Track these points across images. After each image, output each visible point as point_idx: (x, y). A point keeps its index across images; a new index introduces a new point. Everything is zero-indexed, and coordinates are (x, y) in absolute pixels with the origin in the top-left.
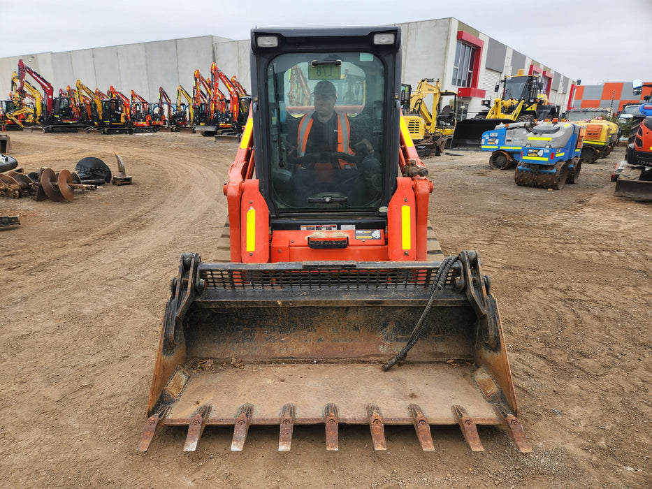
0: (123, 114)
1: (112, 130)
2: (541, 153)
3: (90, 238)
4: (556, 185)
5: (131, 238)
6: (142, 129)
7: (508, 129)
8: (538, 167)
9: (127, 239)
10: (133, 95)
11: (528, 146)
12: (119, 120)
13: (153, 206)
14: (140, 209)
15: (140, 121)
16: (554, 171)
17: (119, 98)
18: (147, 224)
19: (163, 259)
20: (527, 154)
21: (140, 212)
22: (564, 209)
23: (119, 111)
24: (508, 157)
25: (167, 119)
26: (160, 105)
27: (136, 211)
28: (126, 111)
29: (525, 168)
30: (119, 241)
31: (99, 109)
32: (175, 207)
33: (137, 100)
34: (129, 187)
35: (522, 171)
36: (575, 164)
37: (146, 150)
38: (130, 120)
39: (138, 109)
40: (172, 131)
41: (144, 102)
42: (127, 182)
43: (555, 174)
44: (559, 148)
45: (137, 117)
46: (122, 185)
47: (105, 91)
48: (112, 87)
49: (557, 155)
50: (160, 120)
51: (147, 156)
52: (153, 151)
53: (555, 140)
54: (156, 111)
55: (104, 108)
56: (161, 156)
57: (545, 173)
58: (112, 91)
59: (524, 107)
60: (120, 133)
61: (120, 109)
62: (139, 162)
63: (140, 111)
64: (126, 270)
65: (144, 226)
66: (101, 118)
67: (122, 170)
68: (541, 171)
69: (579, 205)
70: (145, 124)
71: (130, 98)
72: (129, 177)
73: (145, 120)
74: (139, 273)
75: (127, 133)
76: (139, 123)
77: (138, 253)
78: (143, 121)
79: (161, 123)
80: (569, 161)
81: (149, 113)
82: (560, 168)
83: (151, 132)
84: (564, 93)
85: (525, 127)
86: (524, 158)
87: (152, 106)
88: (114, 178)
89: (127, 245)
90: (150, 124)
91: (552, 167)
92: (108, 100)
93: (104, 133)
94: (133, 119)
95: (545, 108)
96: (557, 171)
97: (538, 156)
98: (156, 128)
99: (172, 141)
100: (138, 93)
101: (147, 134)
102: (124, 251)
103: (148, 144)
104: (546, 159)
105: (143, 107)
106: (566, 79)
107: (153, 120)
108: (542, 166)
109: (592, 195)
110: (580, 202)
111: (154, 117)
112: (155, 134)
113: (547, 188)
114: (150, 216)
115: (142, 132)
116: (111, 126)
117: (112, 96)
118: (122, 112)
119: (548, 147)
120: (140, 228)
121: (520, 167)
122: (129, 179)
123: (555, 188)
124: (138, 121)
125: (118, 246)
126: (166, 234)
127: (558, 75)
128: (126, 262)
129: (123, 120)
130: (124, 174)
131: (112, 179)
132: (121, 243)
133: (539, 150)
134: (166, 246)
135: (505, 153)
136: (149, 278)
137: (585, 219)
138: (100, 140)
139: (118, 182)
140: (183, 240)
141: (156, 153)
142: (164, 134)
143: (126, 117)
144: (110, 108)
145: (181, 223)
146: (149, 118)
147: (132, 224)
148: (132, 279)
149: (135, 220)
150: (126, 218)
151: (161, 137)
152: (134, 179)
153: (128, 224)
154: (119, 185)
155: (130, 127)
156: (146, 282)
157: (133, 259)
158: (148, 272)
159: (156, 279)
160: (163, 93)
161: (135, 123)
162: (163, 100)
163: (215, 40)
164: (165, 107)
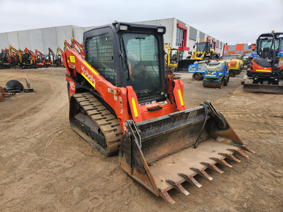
1: (26, 67)
5: (30, 117)
6: (41, 66)
8: (212, 79)
9: (29, 118)
11: (208, 70)
13: (42, 102)
15: (40, 63)
17: (29, 53)
20: (207, 74)
23: (29, 58)
24: (200, 75)
25: (52, 62)
27: (35, 104)
28: (33, 59)
29: (207, 80)
30: (24, 119)
31: (20, 57)
33: (38, 54)
34: (32, 93)
35: (205, 81)
37: (42, 76)
38: (35, 62)
39: (39, 57)
40: (55, 67)
41: (41, 54)
42: (31, 91)
44: (220, 71)
45: (38, 61)
46: (28, 92)
48: (26, 48)
50: (49, 62)
51: (42, 78)
52: (45, 76)
53: (218, 68)
54: (47, 58)
55: (22, 57)
56: (49, 78)
57: (215, 82)
58: (26, 50)
59: (205, 54)
61: (30, 57)
63: (40, 58)
65: (37, 111)
66: (21, 61)
68: (213, 81)
70: (42, 64)
71: (35, 52)
72: (32, 88)
73: (42, 62)
74: (33, 134)
75: (33, 68)
76: (39, 64)
77: (33, 124)
78: (41, 63)
79: (50, 64)
81: (44, 59)
82: (221, 79)
83: (45, 68)
87: (45, 56)
88: (25, 89)
89: (28, 121)
90: (45, 64)
92: (24, 54)
93: (23, 69)
94: (37, 62)
96: (220, 81)
98: (48, 66)
99: (55, 71)
100: (38, 50)
101: (43, 69)
102: (26, 124)
103: (43, 73)
105: (41, 56)
106: (221, 43)
107: (46, 62)
108: (214, 79)
111: (47, 61)
112: (47, 68)
113: (216, 88)
114: (41, 106)
115: (41, 68)
116: (26, 65)
117: (26, 52)
118: (31, 59)
119: (215, 71)
120: (36, 112)
122: (32, 90)
123: (219, 88)
125: (24, 122)
126: (48, 115)
127: (218, 41)
128: (27, 129)
129: (31, 63)
130: (29, 87)
133: (212, 72)
136: (37, 137)
137: (232, 101)
139: (26, 91)
140: (56, 117)
141: (46, 77)
142: (51, 68)
143: (33, 61)
144: (25, 57)
145: (55, 109)
146: (44, 62)
147: (31, 110)
148: (29, 137)
149: (33, 109)
150: (29, 108)
151: (49, 69)
152: (35, 89)
153: (30, 111)
154: (27, 92)
155: (35, 66)
156: (36, 139)
157: (30, 128)
158: (37, 134)
159: (41, 137)
160: (50, 50)
161: (37, 64)
162: (50, 53)
163: (73, 27)
164: (51, 56)
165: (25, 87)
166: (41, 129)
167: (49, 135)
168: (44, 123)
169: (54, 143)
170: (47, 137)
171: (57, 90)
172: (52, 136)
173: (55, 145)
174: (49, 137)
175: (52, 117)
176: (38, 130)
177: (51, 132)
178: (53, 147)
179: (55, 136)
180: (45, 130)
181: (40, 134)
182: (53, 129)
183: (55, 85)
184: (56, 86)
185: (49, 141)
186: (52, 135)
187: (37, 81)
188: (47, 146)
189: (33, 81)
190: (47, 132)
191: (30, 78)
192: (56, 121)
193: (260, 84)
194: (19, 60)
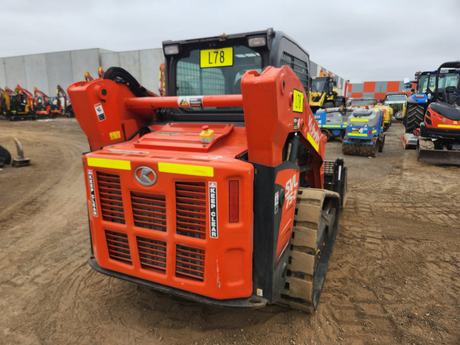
0: (27, 106)
1: (18, 118)
2: (361, 130)
4: (374, 154)
5: (24, 225)
6: (43, 117)
7: (327, 113)
8: (360, 141)
9: (20, 227)
10: (36, 91)
11: (351, 125)
12: (23, 109)
13: (48, 187)
14: (36, 191)
15: (41, 110)
16: (372, 143)
17: (23, 92)
18: (42, 207)
19: (56, 250)
20: (351, 131)
21: (36, 194)
22: (390, 174)
23: (24, 103)
24: (329, 133)
25: (64, 108)
26: (58, 98)
27: (33, 193)
28: (30, 103)
29: (350, 142)
30: (11, 230)
31: (8, 102)
32: (69, 187)
33: (39, 95)
34: (28, 169)
35: (347, 144)
36: (382, 138)
37: (46, 133)
38: (33, 109)
39: (40, 101)
40: (68, 117)
41: (45, 96)
42: (26, 163)
43: (372, 146)
44: (373, 127)
45: (39, 107)
46: (20, 166)
47: (13, 88)
48: (18, 86)
49: (373, 132)
50: (58, 109)
51: (47, 138)
52: (51, 134)
53: (371, 121)
54: (55, 102)
55: (11, 102)
56: (58, 138)
57: (365, 145)
58: (18, 88)
59: (326, 98)
60: (25, 119)
61: (25, 101)
62: (39, 145)
63: (41, 103)
64: (13, 269)
65: (38, 209)
66: (9, 108)
67: (20, 153)
68: (362, 143)
69: (399, 170)
70: (45, 112)
71: (33, 93)
72: (27, 159)
73: (45, 109)
74: (28, 273)
75: (30, 120)
76: (40, 112)
77: (29, 244)
79: (59, 112)
80: (378, 136)
81: (49, 104)
82: (375, 141)
83: (51, 119)
84: (342, 88)
85: (339, 111)
86: (349, 134)
87: (52, 99)
88: (14, 161)
89: (19, 234)
90: (50, 112)
91: (370, 141)
92: (15, 95)
93: (11, 120)
94: (36, 109)
95: (338, 97)
96: (374, 143)
97: (359, 133)
98: (55, 116)
100: (40, 89)
101: (47, 120)
102: (14, 242)
103: (47, 128)
104: (366, 135)
105: (44, 99)
106: (342, 80)
107: (53, 109)
108: (363, 140)
109: (401, 161)
110: (398, 167)
111: (53, 107)
112: (54, 120)
113: (367, 156)
114: (45, 198)
115: (43, 119)
116: (17, 114)
117: (18, 92)
118: (26, 103)
119: (366, 126)
120: (34, 212)
121: (346, 141)
122: (27, 161)
123: (373, 156)
124: (40, 110)
125: (9, 236)
126: (60, 218)
127: (337, 77)
128: (16, 258)
129: (27, 110)
130: (22, 157)
131: (12, 161)
132: (13, 233)
133: (360, 129)
134: (59, 233)
135: (327, 130)
136: (38, 280)
137: (411, 183)
138: (7, 126)
139: (17, 164)
140: (77, 225)
141: (54, 136)
142: (61, 120)
143: (30, 108)
144: (16, 101)
146: (49, 108)
147: (27, 208)
148: (19, 282)
149: (29, 203)
150: (21, 201)
151: (59, 122)
152: (33, 160)
153: (23, 208)
154: (18, 167)
155: (33, 115)
156: (35, 287)
157: (23, 253)
158: (39, 270)
159: (48, 281)
160: (60, 89)
161: (37, 112)
162: (61, 94)
163: (101, 52)
164: (62, 100)
165: (15, 157)
166: (47, 256)
167: (65, 274)
168: (53, 240)
169: (79, 298)
170: (62, 280)
171: (75, 162)
172: (73, 277)
173: (81, 306)
174: (68, 280)
175: (68, 224)
176: (40, 261)
177: (69, 264)
178: (76, 311)
179: (80, 278)
180: (57, 261)
181: (44, 272)
182: (74, 257)
183: (71, 152)
184: (73, 154)
185: (68, 294)
186: (72, 274)
187: (37, 144)
188: (63, 307)
189: (29, 144)
190: (60, 265)
191: (24, 138)
192: (79, 235)
193: (447, 150)
194: (6, 106)
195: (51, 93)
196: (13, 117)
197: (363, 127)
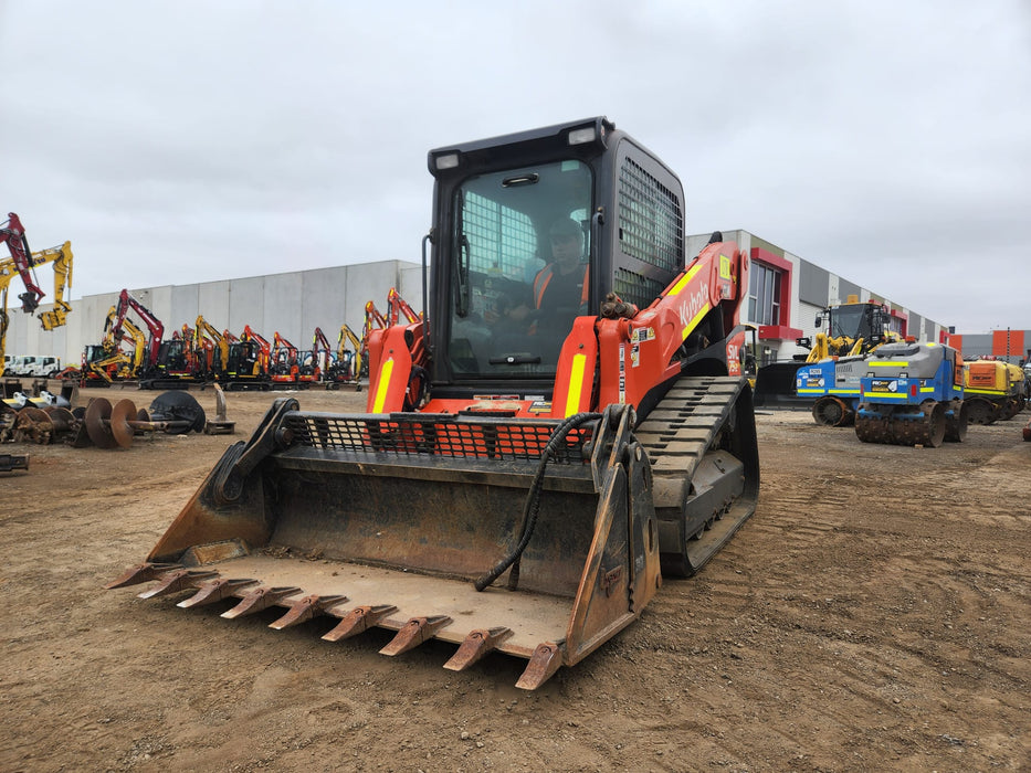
0: (257, 364)
1: (238, 385)
2: (893, 386)
3: (130, 488)
4: (929, 440)
6: (283, 386)
7: (838, 363)
8: (892, 408)
10: (278, 340)
11: (871, 375)
12: (250, 372)
15: (281, 374)
16: (921, 415)
20: (871, 388)
22: (947, 468)
23: (252, 359)
25: (321, 372)
26: (314, 353)
28: (263, 361)
29: (872, 412)
31: (225, 356)
34: (232, 436)
35: (867, 417)
38: (267, 372)
39: (282, 358)
42: (227, 429)
43: (923, 420)
44: (924, 379)
45: (280, 368)
46: (217, 434)
48: (248, 328)
49: (923, 390)
50: (312, 373)
53: (914, 365)
54: (308, 361)
55: (231, 354)
57: (906, 419)
58: (248, 331)
60: (249, 389)
61: (254, 357)
63: (283, 361)
66: (225, 368)
67: (221, 411)
68: (898, 415)
69: (972, 465)
70: (288, 377)
72: (231, 422)
73: (288, 373)
75: (259, 390)
78: (286, 374)
79: (311, 377)
80: (946, 405)
81: (296, 362)
82: (930, 411)
86: (868, 394)
87: (304, 354)
88: (209, 424)
90: (296, 378)
91: (916, 408)
92: (238, 343)
94: (272, 370)
96: (926, 415)
97: (890, 391)
98: (305, 385)
101: (289, 392)
104: (904, 396)
105: (290, 355)
107: (301, 373)
108: (899, 408)
109: (992, 454)
110: (974, 462)
111: (304, 370)
112: (301, 392)
113: (912, 443)
116: (237, 379)
117: (245, 339)
118: (256, 359)
119: (904, 376)
121: (862, 412)
122: (230, 426)
123: (927, 444)
124: (279, 373)
129: (256, 371)
130: (224, 419)
131: (205, 424)
133: (890, 382)
139: (212, 430)
142: (315, 392)
143: (261, 368)
146: (295, 371)
151: (308, 394)
154: (212, 433)
155: (266, 381)
160: (320, 335)
161: (274, 377)
162: (320, 346)
163: (401, 266)
164: (322, 356)
165: (211, 418)
194: (221, 363)
195: (304, 342)
196: (229, 384)
197: (897, 378)
